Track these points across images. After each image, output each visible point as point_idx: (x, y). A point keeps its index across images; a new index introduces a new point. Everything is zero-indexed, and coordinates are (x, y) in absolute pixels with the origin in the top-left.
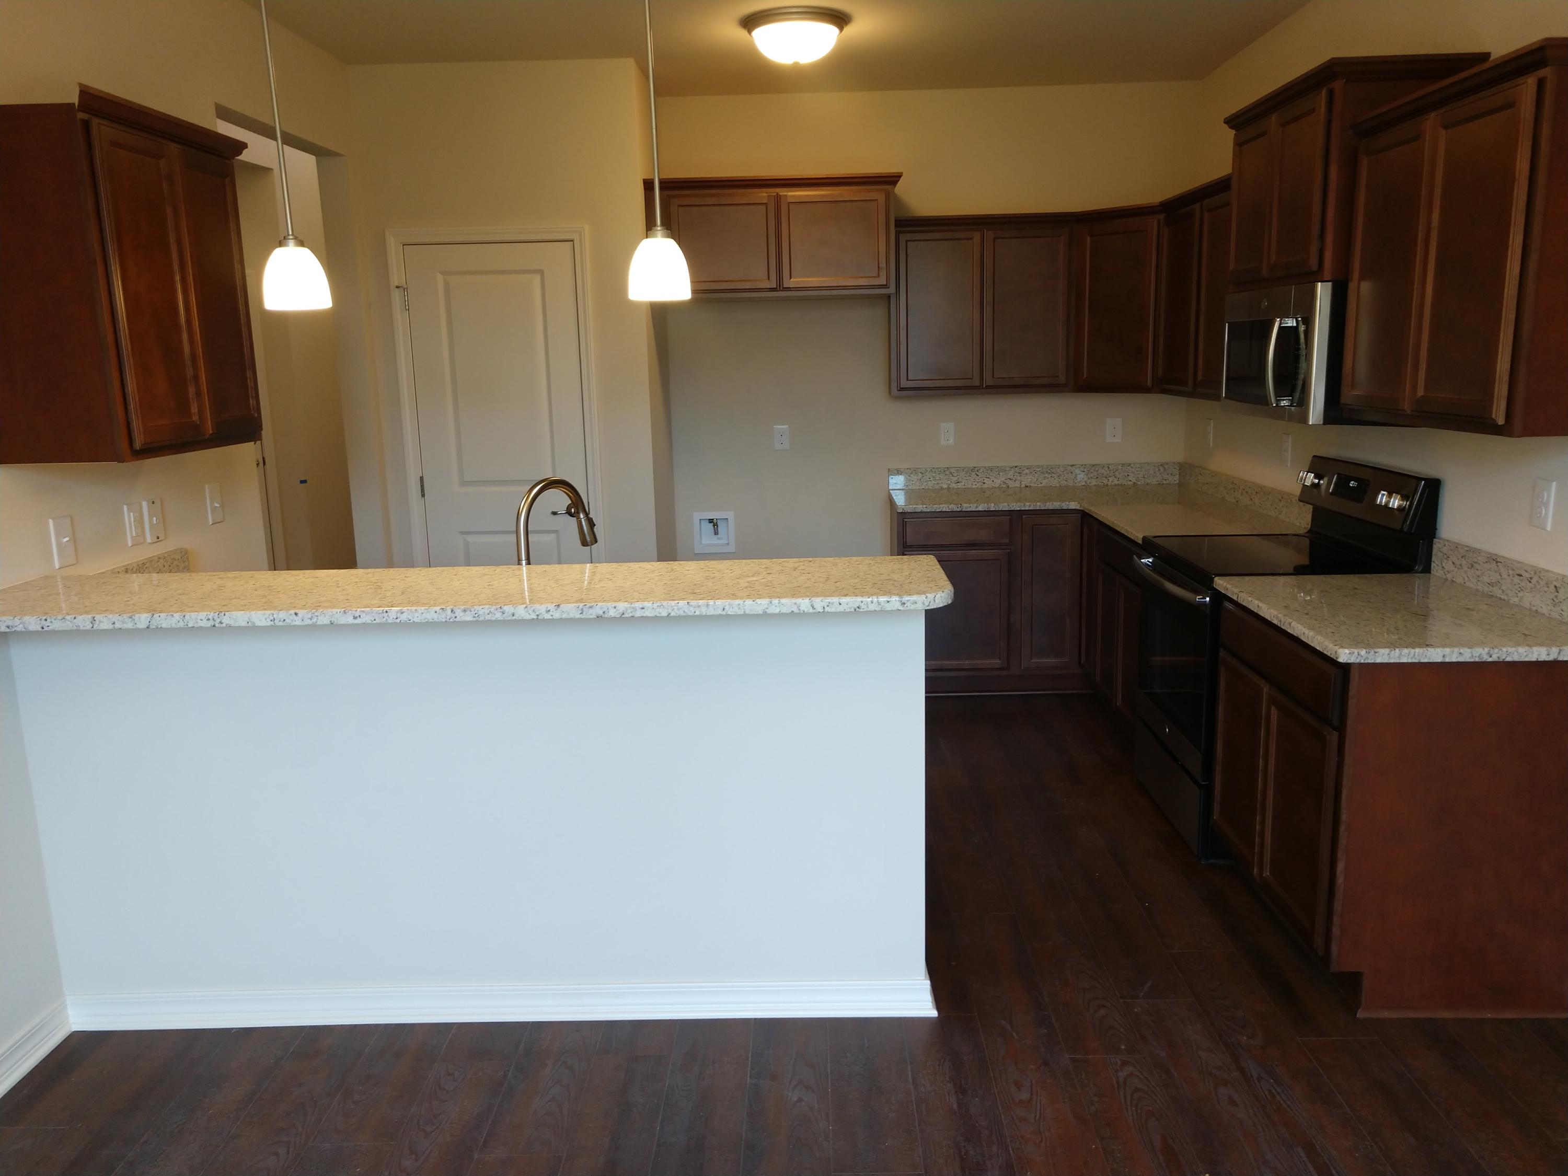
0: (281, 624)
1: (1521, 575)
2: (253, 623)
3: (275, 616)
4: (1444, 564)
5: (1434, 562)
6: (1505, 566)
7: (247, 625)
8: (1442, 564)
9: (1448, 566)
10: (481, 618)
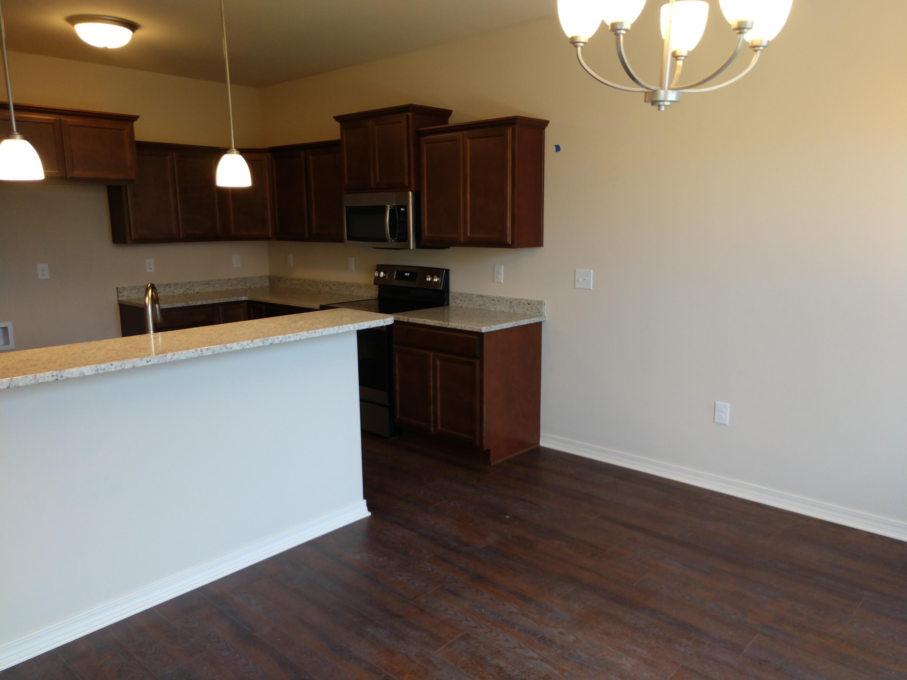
0: (102, 372)
1: (494, 300)
2: (84, 374)
3: (98, 368)
4: (456, 301)
5: (451, 301)
6: (486, 298)
7: (80, 376)
8: (455, 301)
9: (458, 301)
10: (216, 352)
